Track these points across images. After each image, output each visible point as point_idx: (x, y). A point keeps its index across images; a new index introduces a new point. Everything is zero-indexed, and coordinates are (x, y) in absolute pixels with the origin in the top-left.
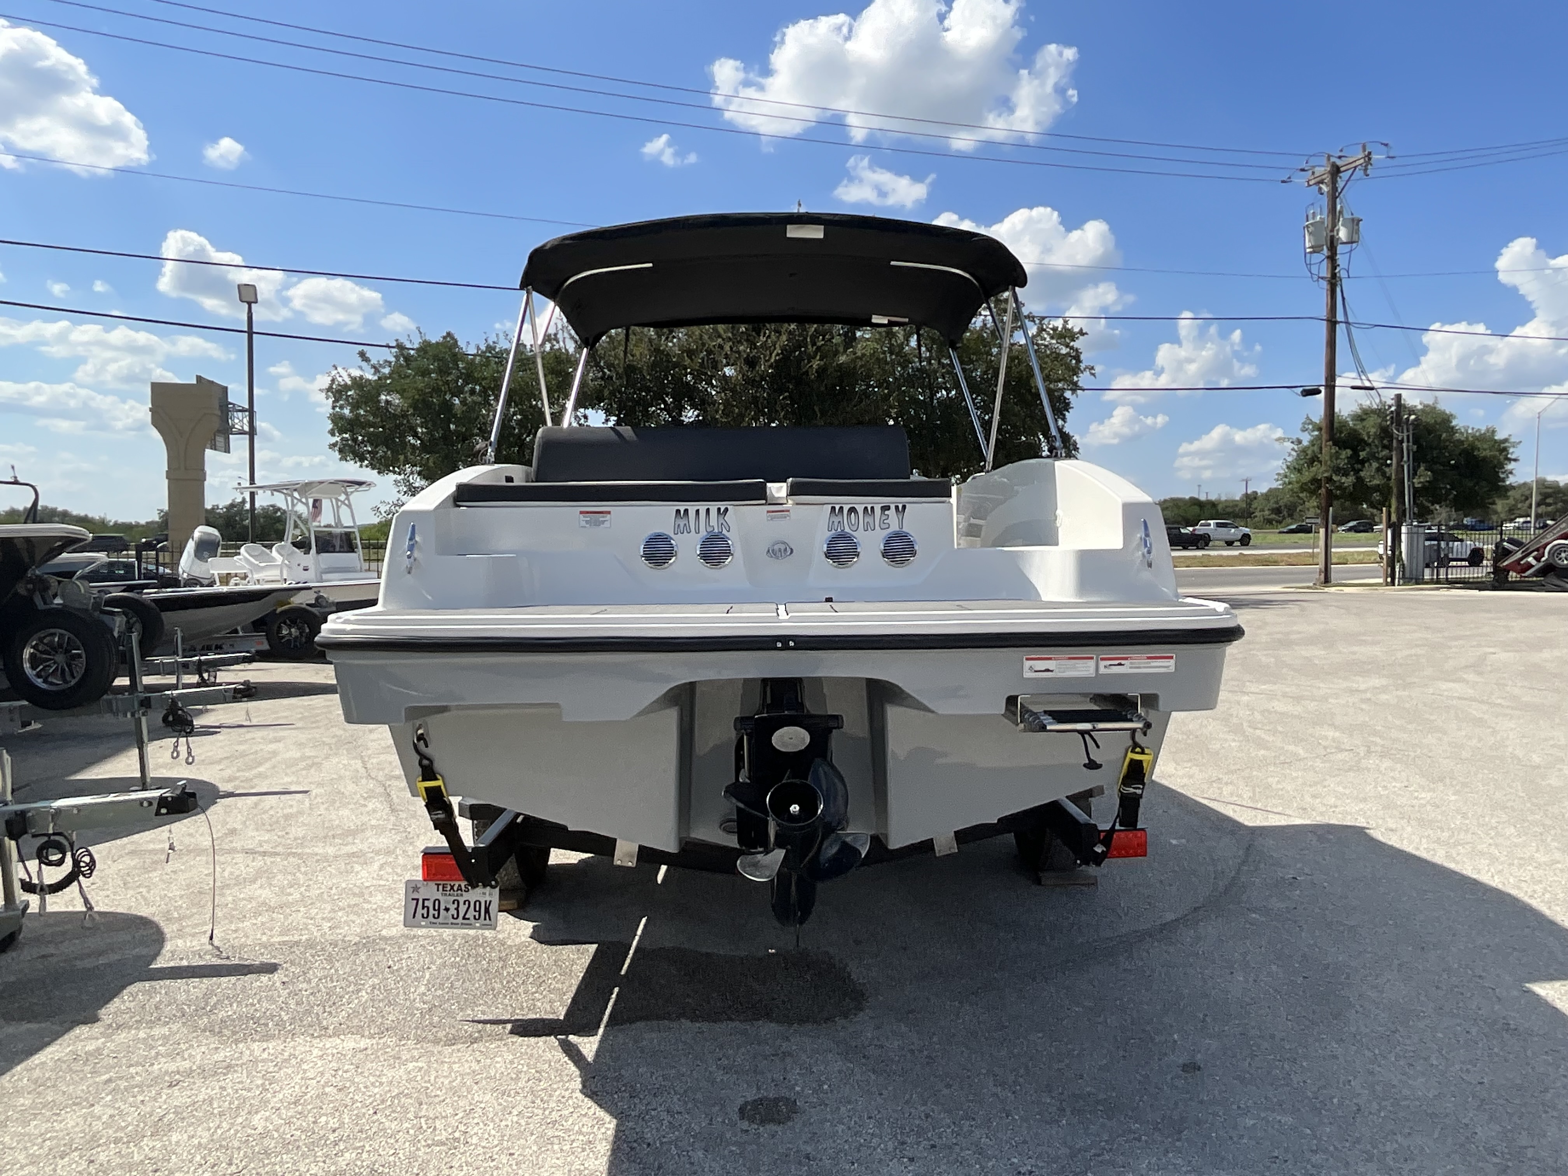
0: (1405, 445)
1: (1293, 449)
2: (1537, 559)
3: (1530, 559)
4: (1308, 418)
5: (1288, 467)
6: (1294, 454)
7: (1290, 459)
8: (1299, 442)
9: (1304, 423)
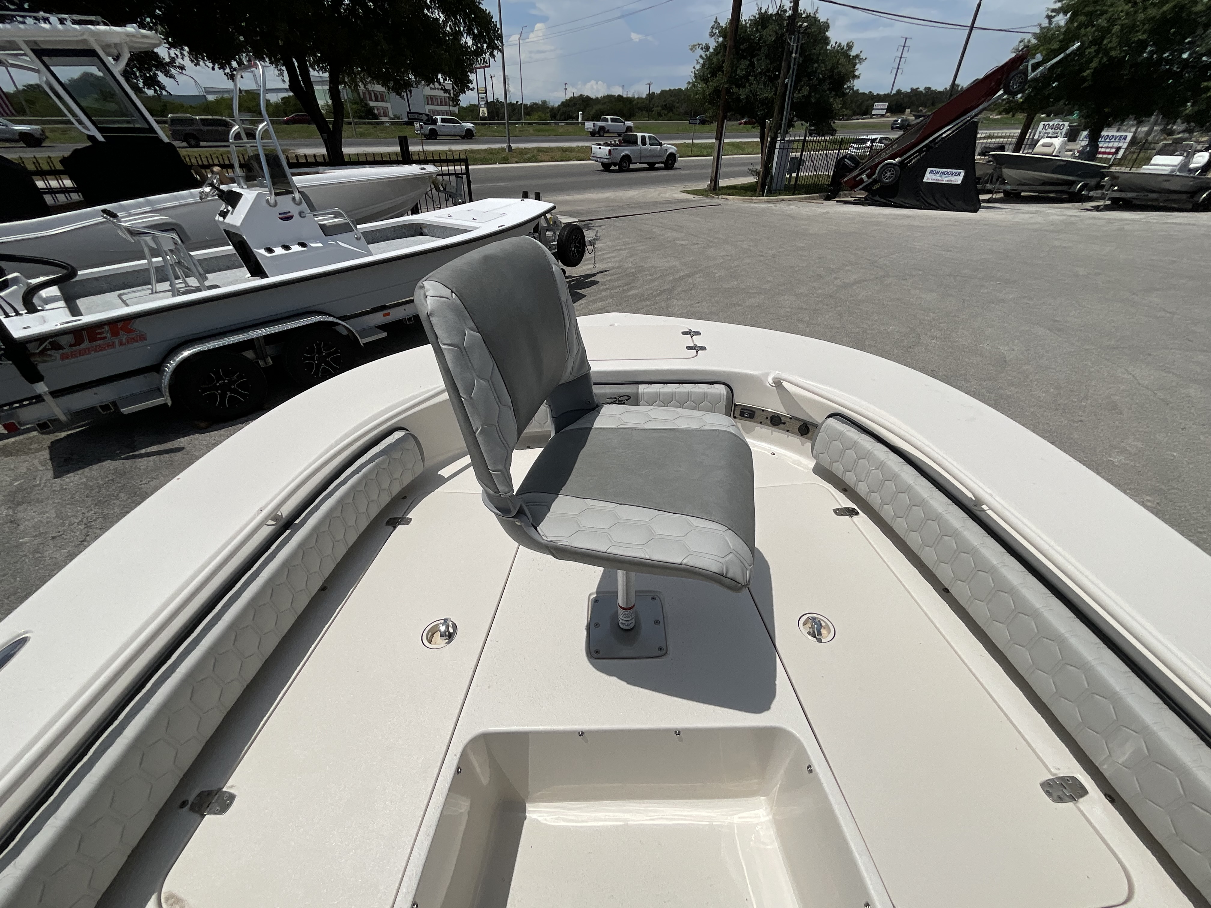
0: (794, 55)
1: (701, 56)
2: (869, 176)
3: (864, 176)
4: (716, 22)
5: (695, 77)
6: (701, 61)
7: (698, 67)
8: (707, 48)
9: (712, 27)
